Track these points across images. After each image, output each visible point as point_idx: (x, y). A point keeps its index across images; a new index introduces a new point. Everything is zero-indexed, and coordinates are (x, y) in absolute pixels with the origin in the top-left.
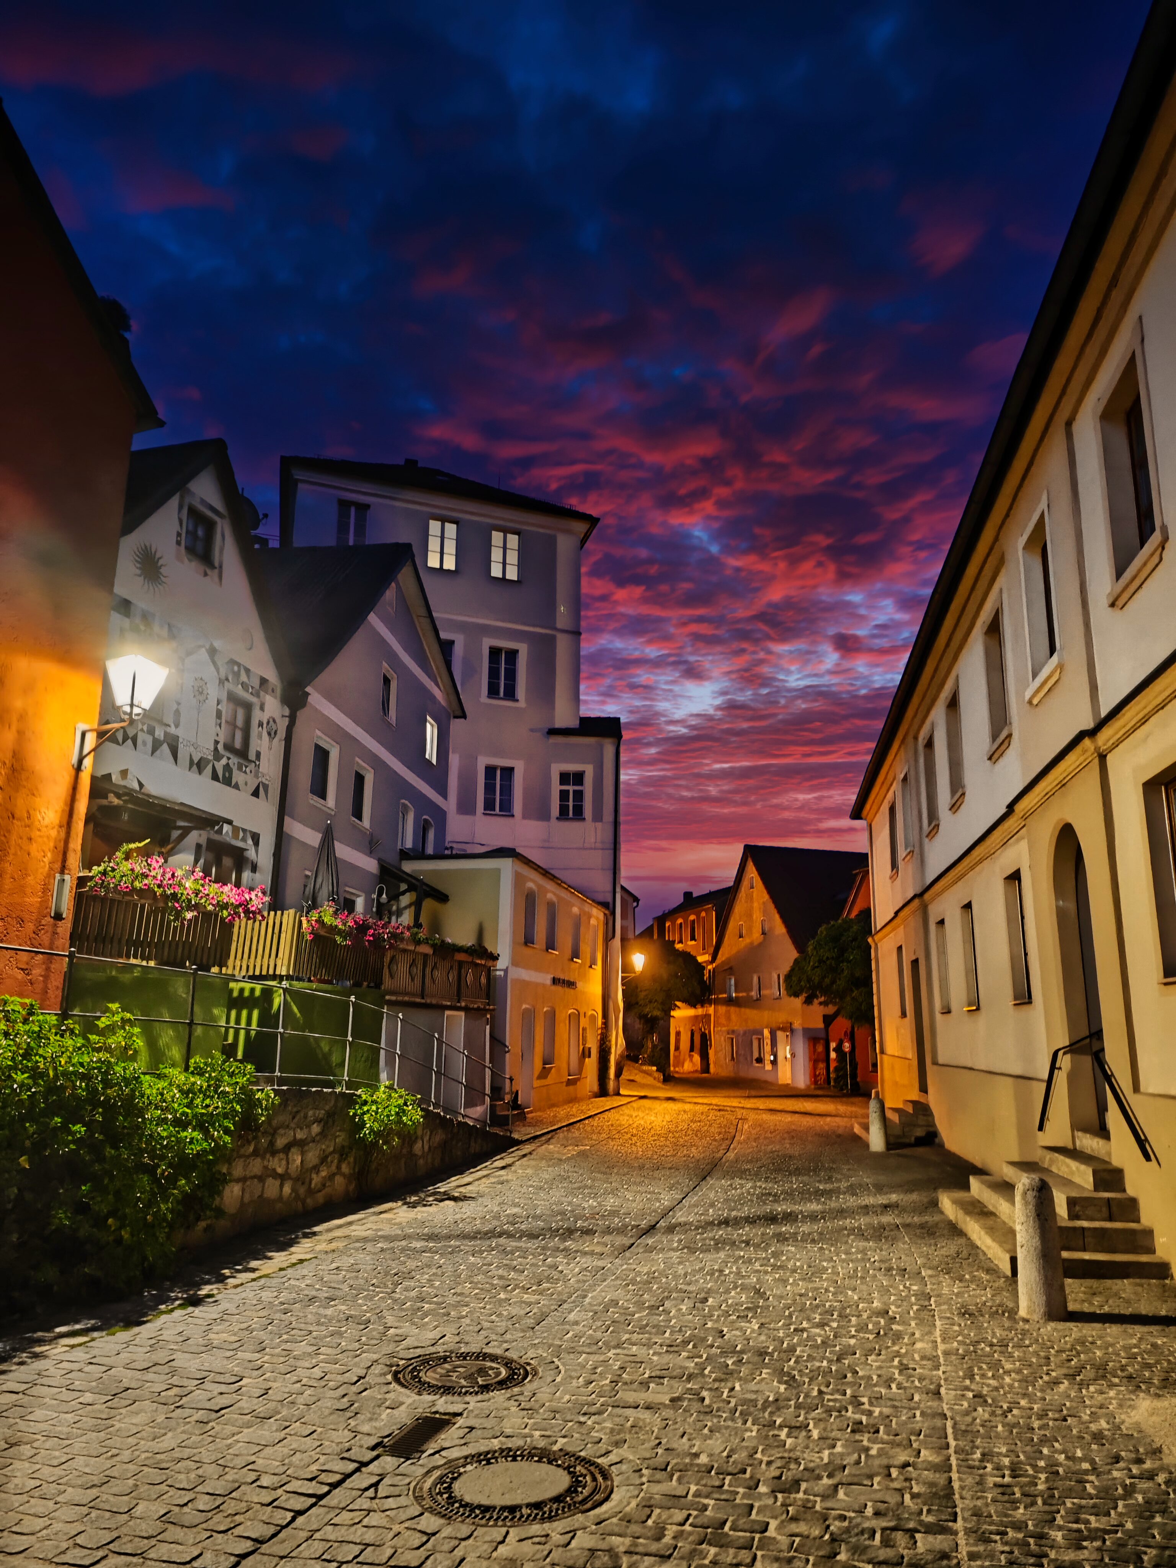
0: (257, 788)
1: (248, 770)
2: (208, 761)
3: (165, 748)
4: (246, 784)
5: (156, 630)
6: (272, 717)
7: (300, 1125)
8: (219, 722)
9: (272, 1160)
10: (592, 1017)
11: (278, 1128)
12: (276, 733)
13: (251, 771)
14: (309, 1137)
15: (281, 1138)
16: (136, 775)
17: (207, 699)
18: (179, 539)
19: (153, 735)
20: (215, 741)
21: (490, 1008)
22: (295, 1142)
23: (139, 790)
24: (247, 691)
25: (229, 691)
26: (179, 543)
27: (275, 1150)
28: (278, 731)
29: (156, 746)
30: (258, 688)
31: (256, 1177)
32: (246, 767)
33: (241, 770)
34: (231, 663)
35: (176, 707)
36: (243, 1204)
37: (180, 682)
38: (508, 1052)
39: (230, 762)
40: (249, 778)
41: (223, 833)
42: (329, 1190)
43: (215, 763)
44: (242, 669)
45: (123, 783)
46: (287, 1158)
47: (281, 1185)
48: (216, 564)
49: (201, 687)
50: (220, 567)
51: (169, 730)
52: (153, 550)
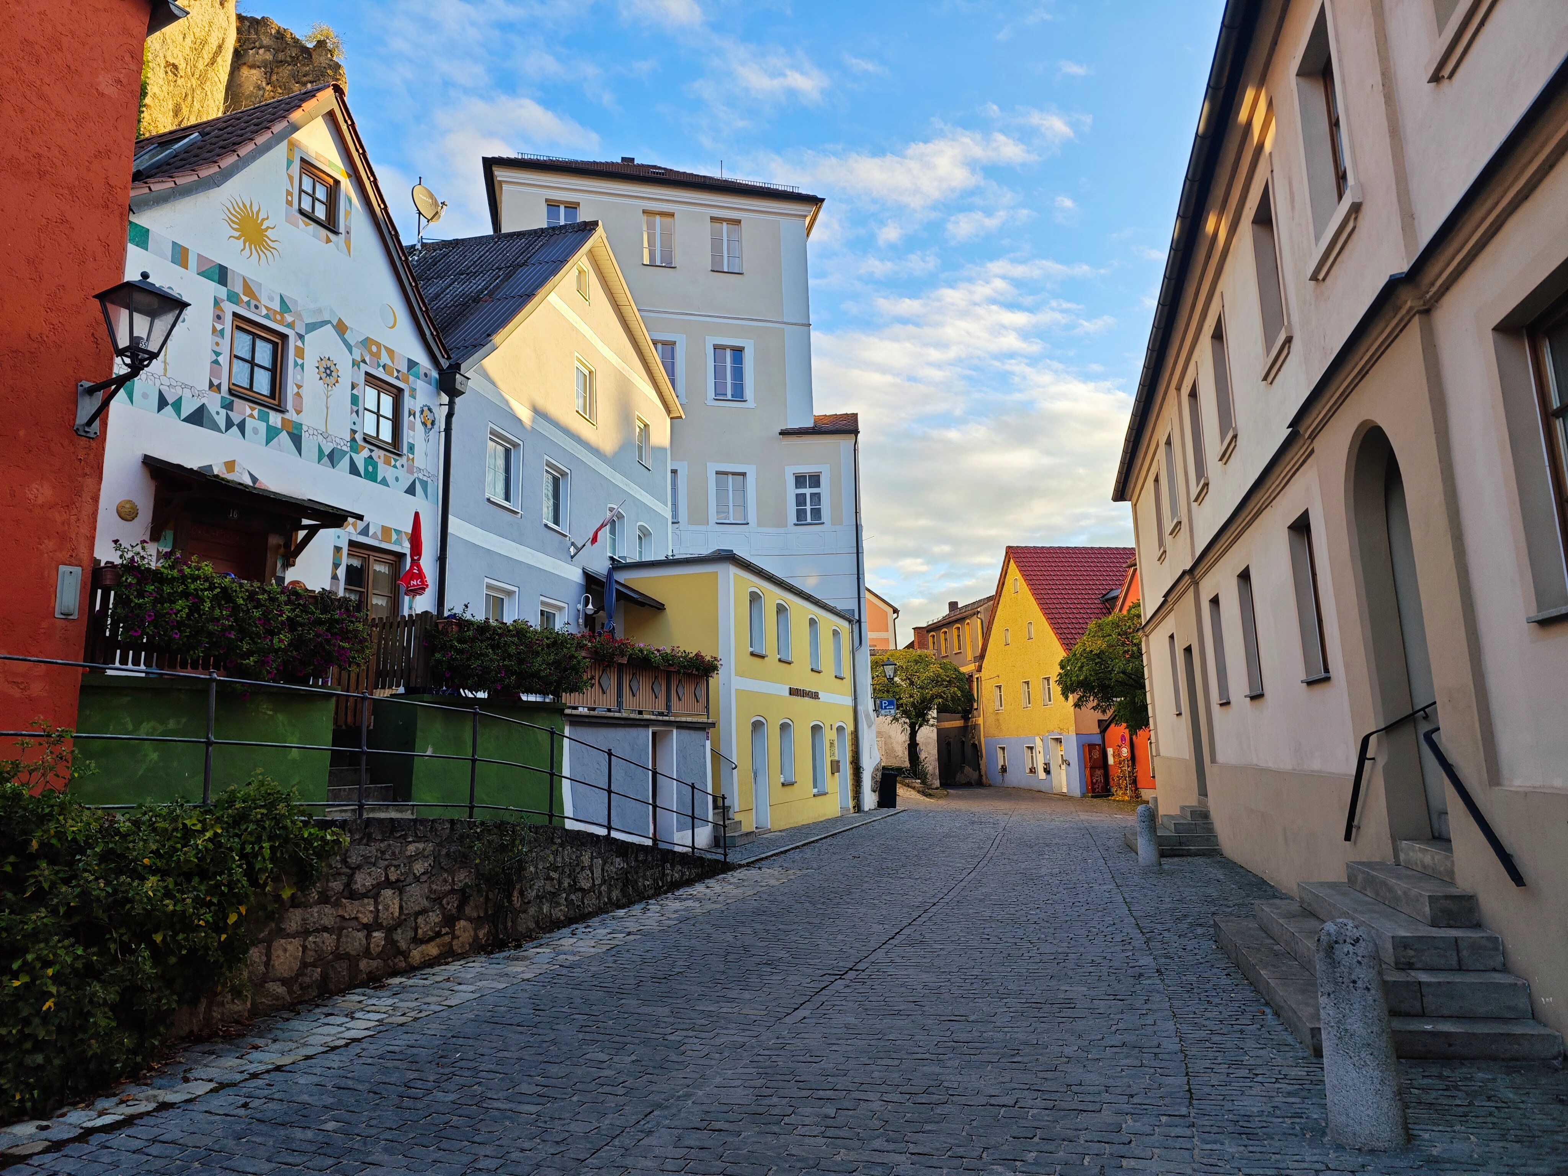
0: (413, 483)
2: (344, 453)
3: (284, 435)
4: (397, 479)
5: (264, 301)
6: (426, 406)
7: (394, 862)
8: (355, 408)
9: (351, 908)
10: (840, 729)
11: (359, 867)
12: (433, 423)
13: (403, 466)
14: (411, 877)
15: (363, 880)
16: (246, 468)
17: (337, 382)
18: (289, 198)
19: (267, 422)
20: (352, 430)
21: (710, 721)
22: (388, 884)
23: (251, 484)
24: (391, 375)
25: (367, 373)
26: (289, 203)
27: (353, 895)
28: (437, 422)
29: (272, 434)
30: (406, 372)
31: (325, 929)
32: (396, 461)
33: (389, 464)
34: (367, 343)
35: (296, 390)
36: (304, 965)
37: (300, 361)
38: (736, 767)
39: (373, 454)
40: (401, 473)
41: (370, 534)
42: (447, 939)
43: (353, 455)
44: (383, 350)
45: (229, 476)
46: (376, 904)
47: (368, 936)
48: (342, 229)
49: (329, 368)
50: (348, 233)
51: (287, 416)
52: (255, 209)
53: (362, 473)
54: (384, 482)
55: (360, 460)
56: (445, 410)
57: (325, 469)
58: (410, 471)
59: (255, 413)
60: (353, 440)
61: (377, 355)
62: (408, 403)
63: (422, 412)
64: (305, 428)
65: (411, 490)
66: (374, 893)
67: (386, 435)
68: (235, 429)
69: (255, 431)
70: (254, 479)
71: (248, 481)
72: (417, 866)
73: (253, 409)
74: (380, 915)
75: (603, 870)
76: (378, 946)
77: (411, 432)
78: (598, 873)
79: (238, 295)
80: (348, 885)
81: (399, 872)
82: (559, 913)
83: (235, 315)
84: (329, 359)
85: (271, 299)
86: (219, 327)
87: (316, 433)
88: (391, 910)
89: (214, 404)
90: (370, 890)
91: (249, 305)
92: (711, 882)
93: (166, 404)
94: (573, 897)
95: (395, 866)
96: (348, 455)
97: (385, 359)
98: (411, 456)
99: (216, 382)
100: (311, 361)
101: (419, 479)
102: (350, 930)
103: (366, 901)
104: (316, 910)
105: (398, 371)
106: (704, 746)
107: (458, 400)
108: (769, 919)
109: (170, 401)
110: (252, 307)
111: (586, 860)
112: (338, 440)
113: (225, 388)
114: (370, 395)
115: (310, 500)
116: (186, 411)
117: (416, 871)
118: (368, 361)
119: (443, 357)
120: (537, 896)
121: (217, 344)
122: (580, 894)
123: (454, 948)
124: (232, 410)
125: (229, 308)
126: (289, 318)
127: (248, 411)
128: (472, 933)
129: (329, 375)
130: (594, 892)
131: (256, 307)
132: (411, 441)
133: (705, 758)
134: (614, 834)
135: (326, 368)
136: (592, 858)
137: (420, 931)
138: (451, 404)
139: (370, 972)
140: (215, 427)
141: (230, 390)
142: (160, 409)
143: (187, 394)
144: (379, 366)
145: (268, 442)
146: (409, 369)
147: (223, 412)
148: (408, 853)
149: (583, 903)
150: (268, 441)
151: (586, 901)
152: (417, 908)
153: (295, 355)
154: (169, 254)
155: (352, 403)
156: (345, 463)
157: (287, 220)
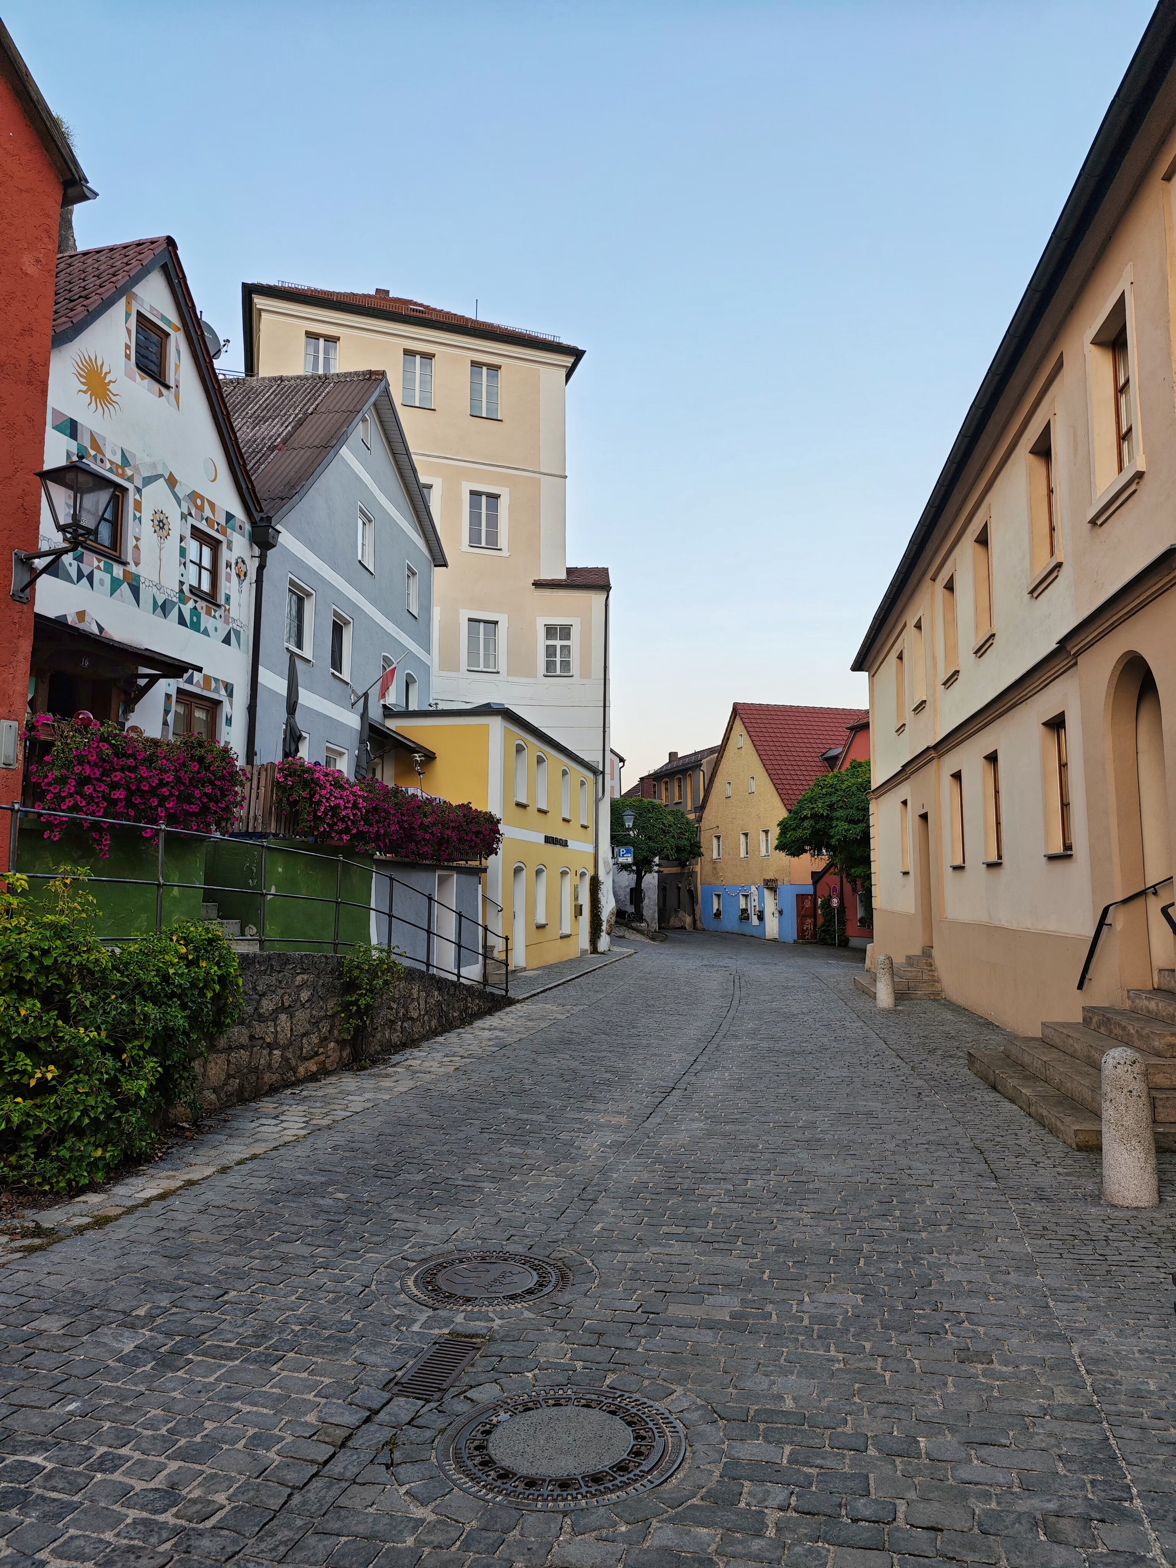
0: (229, 635)
1: (217, 615)
2: (174, 604)
3: (125, 586)
4: (216, 629)
5: (108, 455)
6: (240, 558)
7: (288, 991)
8: (183, 560)
9: (259, 1029)
10: (583, 875)
11: (263, 995)
12: (245, 575)
13: (221, 617)
14: (299, 1003)
15: (267, 1005)
16: (95, 618)
17: (169, 534)
18: (128, 352)
19: (111, 574)
20: (180, 581)
21: (482, 866)
22: (283, 1009)
23: (98, 633)
24: (213, 528)
25: (193, 526)
26: (128, 357)
27: (261, 1018)
28: (248, 573)
29: (115, 585)
30: (224, 524)
31: (242, 1047)
32: (215, 611)
33: (210, 615)
34: (194, 496)
35: (135, 542)
36: (229, 1076)
37: (138, 514)
38: (499, 911)
39: (198, 606)
40: (219, 623)
41: (194, 682)
42: (322, 1057)
43: (181, 605)
44: (206, 504)
45: (80, 626)
46: (276, 1026)
47: (270, 1054)
48: (172, 383)
49: (162, 521)
50: (177, 386)
51: (128, 568)
52: (99, 364)
53: (189, 624)
54: (206, 632)
55: (186, 609)
56: (256, 562)
57: (157, 620)
58: (227, 622)
59: (102, 565)
60: (181, 591)
61: (201, 509)
62: (226, 555)
63: (237, 563)
64: (142, 580)
65: (227, 641)
66: (274, 1016)
67: (206, 587)
68: (85, 580)
69: (102, 582)
70: (101, 629)
71: (96, 631)
72: (303, 994)
73: (99, 561)
74: (279, 1036)
75: (426, 1002)
76: (277, 1062)
77: (228, 584)
78: (422, 1004)
79: (86, 448)
80: (257, 1009)
81: (290, 999)
82: (395, 1038)
84: (162, 512)
85: (114, 453)
87: (151, 584)
88: (285, 1032)
90: (272, 1014)
91: (96, 460)
92: (502, 1014)
94: (405, 1025)
95: (288, 994)
96: (177, 606)
97: (207, 512)
98: (227, 607)
100: (147, 515)
101: (233, 629)
102: (258, 1047)
103: (269, 1023)
104: (236, 1030)
105: (218, 524)
106: (477, 890)
107: (268, 553)
111: (415, 993)
112: (169, 592)
114: (193, 546)
115: (147, 649)
117: (302, 999)
118: (193, 514)
119: (257, 510)
120: (382, 1023)
122: (410, 1023)
123: (327, 1065)
124: (82, 562)
126: (129, 472)
127: (96, 563)
128: (339, 1054)
129: (162, 528)
130: (420, 1021)
131: (102, 461)
132: (227, 591)
133: (477, 901)
134: (431, 970)
135: (160, 521)
136: (419, 992)
137: (304, 1050)
138: (262, 558)
139: (272, 1085)
140: (69, 579)
144: (202, 519)
145: (112, 593)
146: (227, 522)
147: (75, 563)
148: (297, 983)
149: (413, 1031)
150: (113, 591)
151: (414, 1029)
152: (302, 1031)
153: (135, 509)
155: (180, 556)
156: (175, 613)
157: (128, 374)
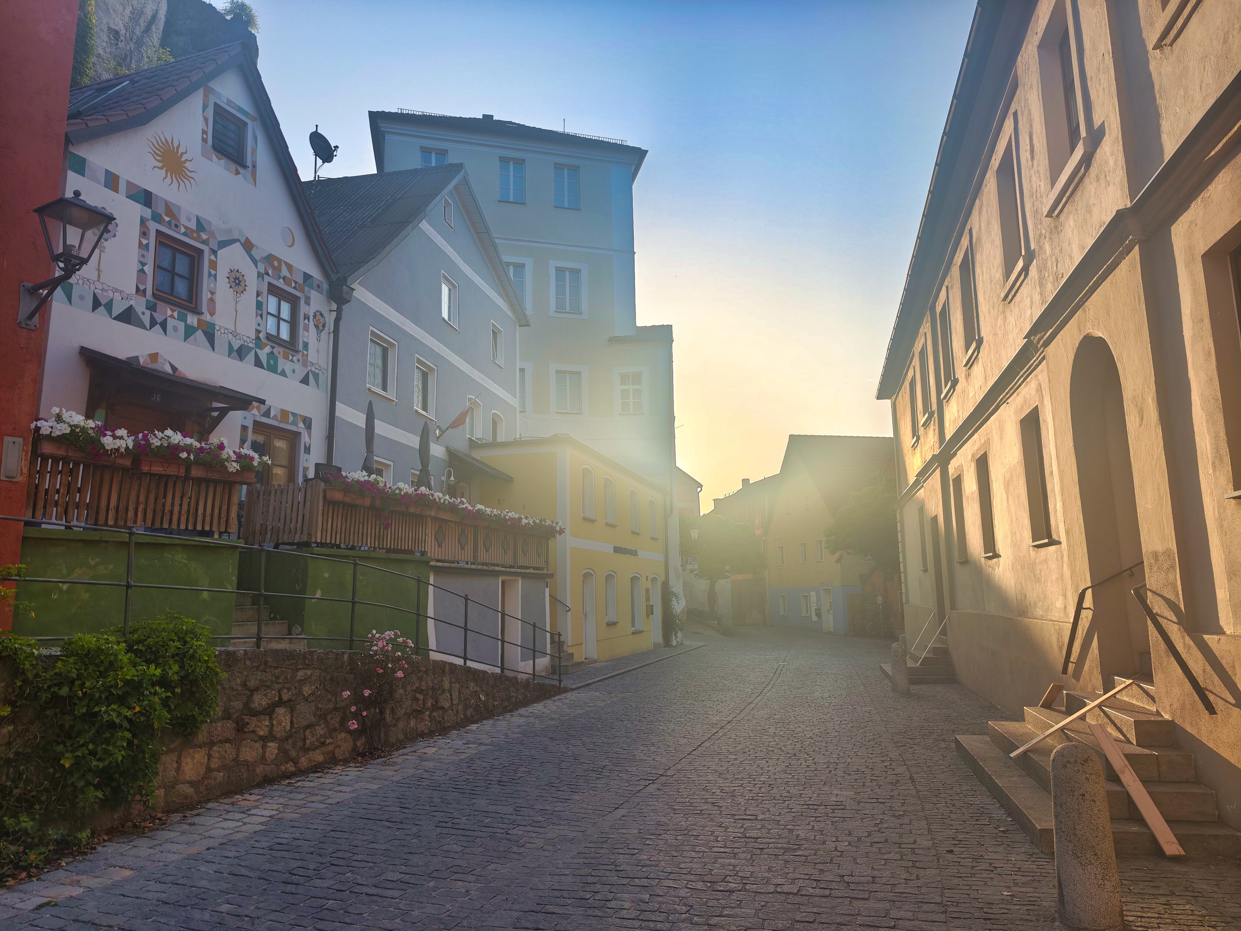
0: (307, 375)
1: (295, 359)
2: (250, 349)
3: (200, 333)
4: (294, 371)
5: (183, 221)
6: (318, 311)
7: (287, 686)
8: (260, 312)
9: (249, 723)
10: (654, 580)
11: (257, 689)
12: (324, 326)
13: (298, 360)
14: (301, 697)
15: (260, 700)
16: (168, 359)
17: (245, 290)
18: (205, 137)
19: (186, 322)
20: (256, 330)
21: (549, 572)
22: (280, 703)
23: (171, 373)
24: (290, 285)
25: (269, 284)
26: (204, 140)
27: (252, 713)
28: (326, 325)
29: (189, 332)
30: (302, 283)
31: (227, 740)
33: (287, 359)
34: (270, 259)
35: (209, 296)
36: (209, 770)
37: (213, 272)
38: (569, 611)
39: (274, 350)
40: (297, 367)
41: (271, 416)
42: (330, 748)
43: (258, 351)
44: (283, 265)
45: (153, 366)
46: (271, 719)
47: (264, 747)
48: (249, 164)
49: (238, 279)
50: (254, 167)
51: (202, 317)
52: (176, 145)
53: (265, 364)
54: (283, 374)
55: (263, 355)
56: (334, 315)
57: (234, 363)
58: (305, 365)
59: (175, 314)
60: (258, 338)
61: (278, 269)
62: (303, 308)
63: (315, 316)
64: (217, 328)
65: (305, 381)
66: (269, 711)
67: (285, 334)
68: (158, 327)
69: (175, 329)
70: (174, 369)
71: (169, 370)
72: (306, 688)
73: (173, 311)
74: (275, 729)
75: (459, 692)
76: (272, 754)
77: (306, 333)
78: (455, 694)
79: (160, 215)
80: (246, 705)
81: (290, 693)
82: (422, 726)
83: (158, 231)
84: (238, 271)
85: (189, 220)
86: (145, 242)
87: (226, 332)
88: (283, 724)
89: (140, 306)
90: (266, 708)
91: (170, 225)
92: (549, 702)
93: (100, 305)
95: (288, 689)
96: (253, 351)
97: (285, 272)
98: (305, 353)
99: (142, 287)
100: (222, 273)
101: (311, 371)
102: (249, 741)
103: (262, 717)
104: (219, 725)
105: (296, 283)
106: (544, 593)
107: (344, 307)
108: (595, 733)
109: (103, 302)
110: (173, 226)
111: (446, 684)
112: (245, 338)
113: (149, 292)
114: (272, 303)
115: (221, 387)
116: (116, 312)
117: (305, 693)
118: (270, 274)
119: (333, 271)
120: (406, 714)
121: (143, 256)
122: (441, 712)
123: (336, 755)
124: (155, 311)
125: (153, 227)
126: (204, 236)
127: (169, 313)
128: (352, 743)
129: (238, 284)
130: (452, 710)
131: (176, 226)
132: (305, 340)
133: (544, 602)
134: (469, 664)
135: (235, 279)
136: (451, 683)
137: (308, 742)
138: (339, 311)
139: (265, 776)
140: (142, 326)
141: (153, 294)
142: (94, 309)
143: (117, 296)
144: (280, 278)
145: (186, 339)
146: (305, 281)
147: (148, 313)
148: (298, 678)
149: (444, 719)
151: (446, 718)
152: (305, 723)
153: (209, 267)
154: (103, 180)
155: (257, 308)
156: (251, 356)
157: (204, 154)
